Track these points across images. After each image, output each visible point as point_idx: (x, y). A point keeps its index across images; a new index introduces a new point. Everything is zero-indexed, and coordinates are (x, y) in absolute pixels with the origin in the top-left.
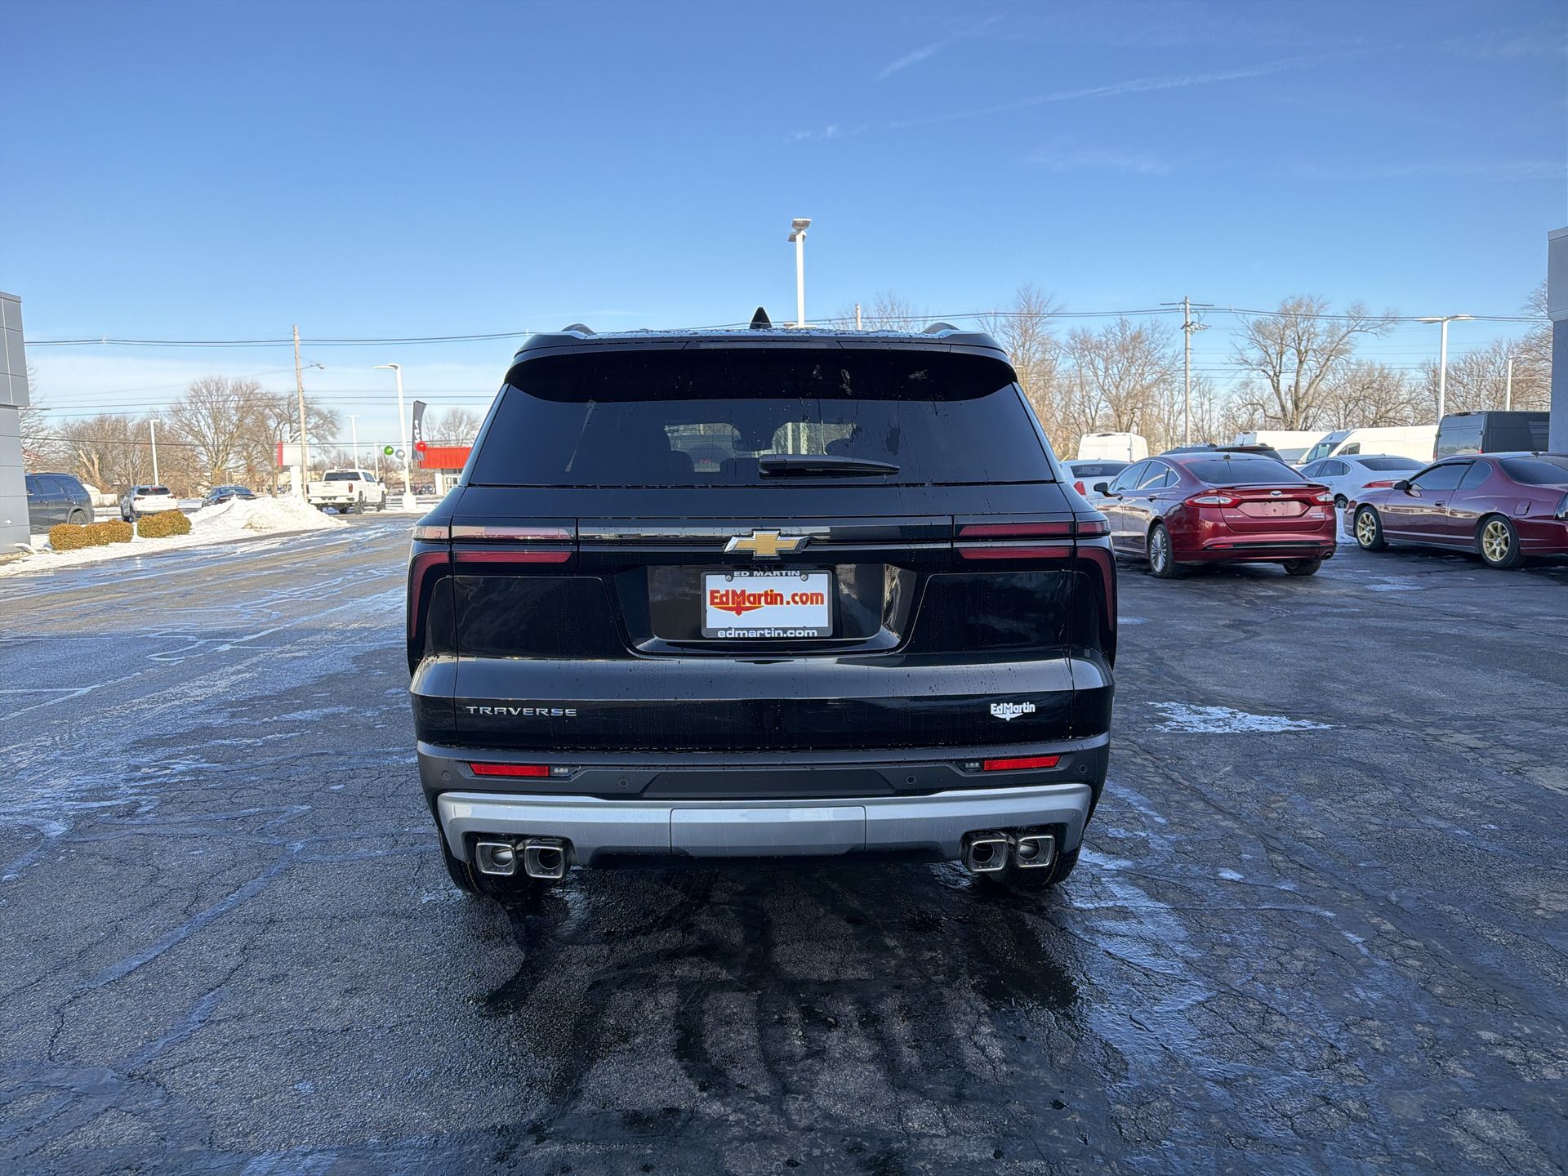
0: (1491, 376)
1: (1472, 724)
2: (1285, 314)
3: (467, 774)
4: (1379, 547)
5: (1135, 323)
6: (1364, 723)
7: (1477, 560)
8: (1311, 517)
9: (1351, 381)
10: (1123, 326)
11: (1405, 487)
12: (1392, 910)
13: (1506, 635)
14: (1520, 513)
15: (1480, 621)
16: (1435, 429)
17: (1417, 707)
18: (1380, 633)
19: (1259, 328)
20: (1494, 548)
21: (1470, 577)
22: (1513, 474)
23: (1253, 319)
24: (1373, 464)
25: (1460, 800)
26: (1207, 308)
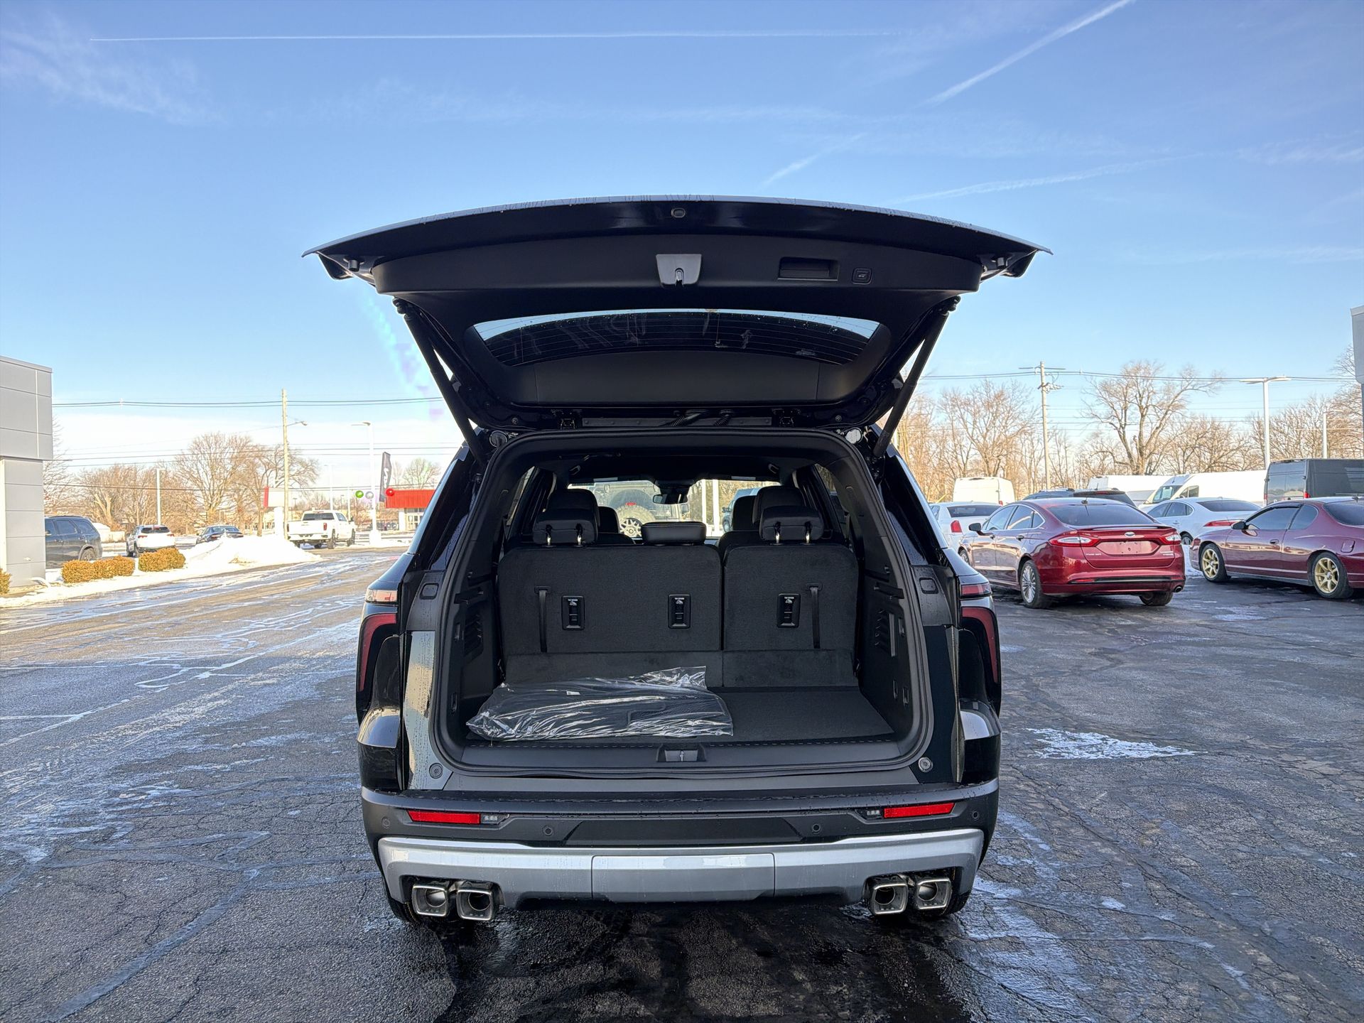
0: (1308, 426)
1: (1324, 750)
2: (1127, 375)
3: (405, 820)
4: (1223, 580)
5: (997, 385)
6: (1223, 749)
7: (1311, 592)
8: (1162, 555)
9: (1187, 432)
10: (987, 386)
11: (1243, 527)
12: (1267, 942)
13: (1345, 663)
14: (1346, 551)
15: (1319, 649)
16: (1263, 474)
17: (1271, 733)
18: (1229, 661)
19: (1106, 387)
20: (1326, 581)
21: (1306, 607)
22: (1337, 516)
23: (1099, 380)
24: (1212, 506)
25: (1319, 828)
26: (1060, 371)
